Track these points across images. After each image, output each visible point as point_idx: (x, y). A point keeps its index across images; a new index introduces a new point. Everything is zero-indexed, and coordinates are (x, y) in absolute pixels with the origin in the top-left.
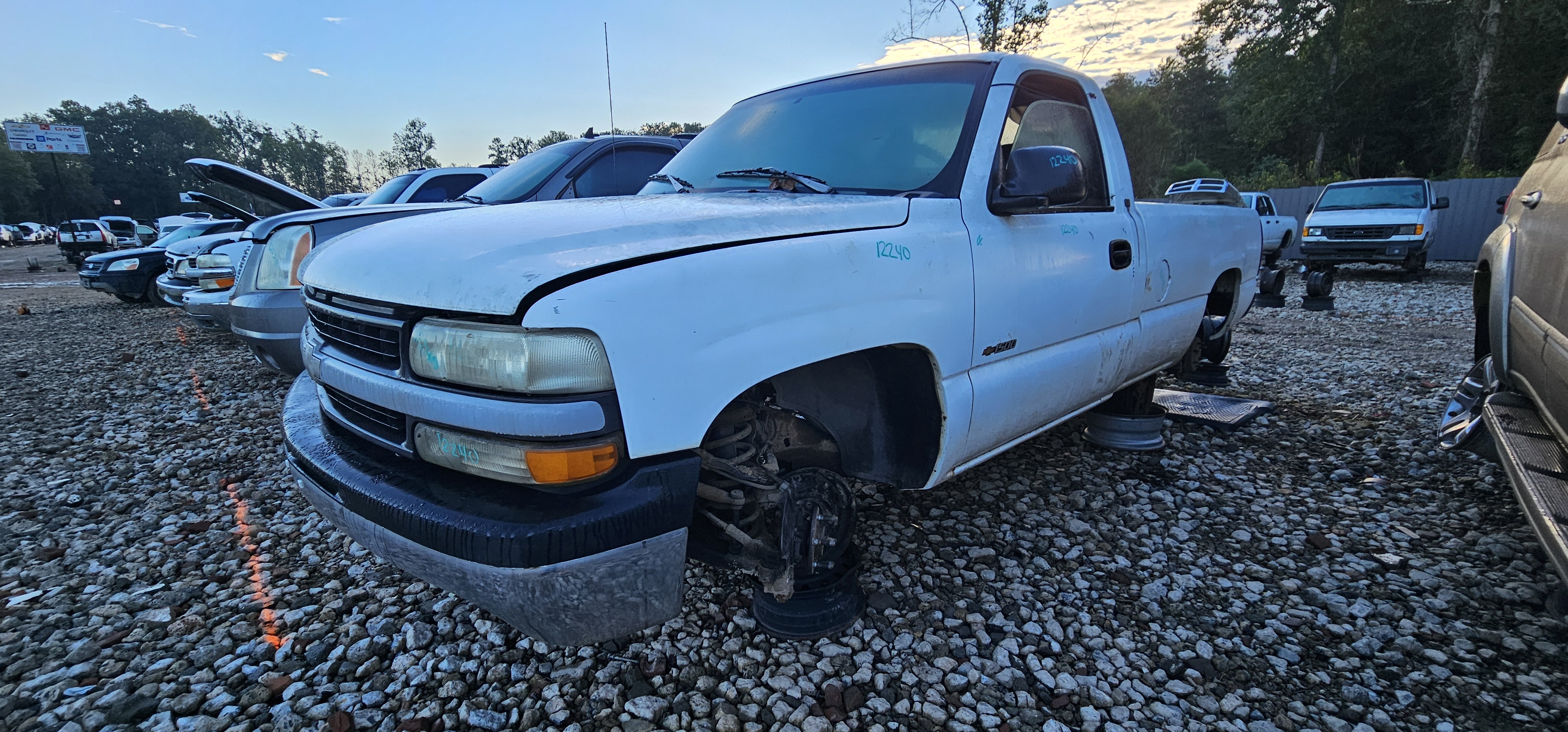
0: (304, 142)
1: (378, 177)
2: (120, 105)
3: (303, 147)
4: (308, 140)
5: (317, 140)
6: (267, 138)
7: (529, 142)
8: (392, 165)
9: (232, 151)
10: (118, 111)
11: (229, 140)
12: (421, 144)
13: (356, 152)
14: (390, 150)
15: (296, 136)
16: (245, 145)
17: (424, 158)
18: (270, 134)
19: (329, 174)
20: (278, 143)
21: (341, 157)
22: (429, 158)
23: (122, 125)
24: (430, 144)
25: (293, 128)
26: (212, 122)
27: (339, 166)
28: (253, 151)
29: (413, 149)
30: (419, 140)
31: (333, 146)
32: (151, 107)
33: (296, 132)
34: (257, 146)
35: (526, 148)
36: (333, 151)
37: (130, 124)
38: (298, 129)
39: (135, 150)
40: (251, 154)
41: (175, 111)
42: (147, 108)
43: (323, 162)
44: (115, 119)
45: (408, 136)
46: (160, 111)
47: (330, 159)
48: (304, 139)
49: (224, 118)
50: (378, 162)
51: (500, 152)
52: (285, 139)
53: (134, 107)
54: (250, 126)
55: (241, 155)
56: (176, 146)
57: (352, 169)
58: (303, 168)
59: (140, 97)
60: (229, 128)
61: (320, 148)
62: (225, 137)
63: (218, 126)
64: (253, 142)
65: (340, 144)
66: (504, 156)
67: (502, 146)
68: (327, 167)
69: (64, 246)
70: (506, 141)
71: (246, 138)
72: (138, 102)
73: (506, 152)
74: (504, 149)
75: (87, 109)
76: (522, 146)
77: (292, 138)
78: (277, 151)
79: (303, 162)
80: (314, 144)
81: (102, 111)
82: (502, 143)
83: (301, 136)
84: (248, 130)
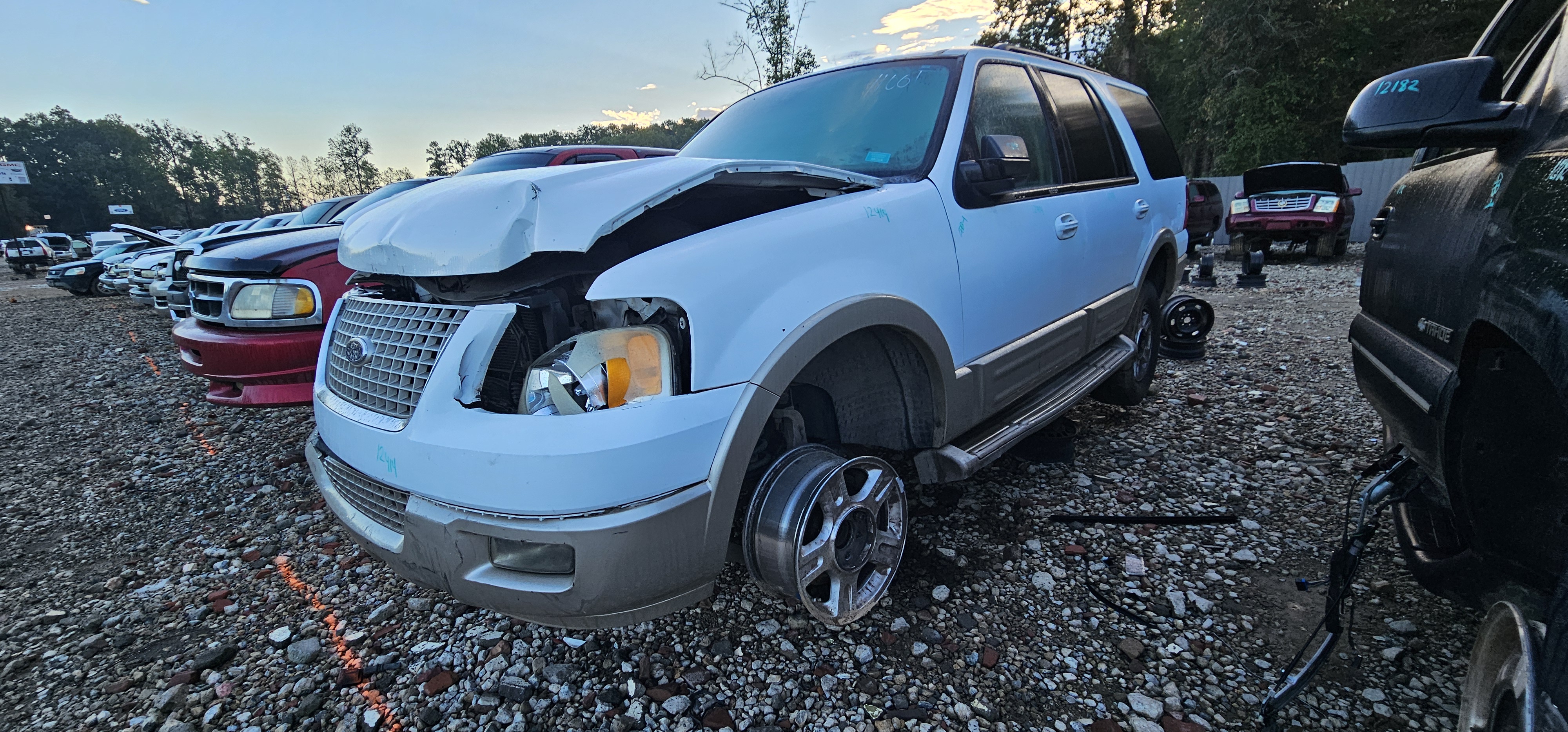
0: (237, 149)
1: (314, 183)
2: (42, 116)
3: (235, 154)
4: (241, 147)
5: (249, 147)
6: (197, 146)
7: (467, 145)
8: (328, 171)
9: (161, 160)
10: (40, 122)
11: (158, 148)
12: (357, 149)
13: (290, 158)
14: (325, 156)
15: (228, 144)
16: (175, 154)
17: (360, 163)
18: (201, 142)
19: (263, 181)
20: (209, 151)
21: (275, 164)
22: (365, 163)
23: (45, 136)
24: (367, 150)
25: (224, 135)
26: (139, 131)
27: (274, 173)
28: (183, 159)
29: (349, 154)
30: (355, 146)
31: (266, 154)
32: (75, 117)
33: (227, 140)
34: (188, 154)
35: (464, 150)
36: (266, 157)
37: (52, 134)
38: (229, 136)
39: (59, 161)
40: (181, 162)
41: (100, 121)
42: (70, 119)
43: (257, 169)
44: (36, 129)
45: (343, 141)
46: (85, 121)
47: (263, 165)
48: (236, 146)
49: (151, 126)
50: (314, 168)
51: (438, 156)
52: (216, 147)
53: (56, 118)
54: (179, 134)
55: (171, 163)
56: (102, 156)
57: (286, 176)
58: (236, 176)
59: (63, 107)
60: (157, 137)
61: (253, 155)
62: (153, 146)
63: (145, 135)
64: (183, 150)
65: (273, 151)
66: (442, 159)
67: (440, 150)
68: (260, 173)
69: (10, 260)
70: (443, 145)
71: (176, 146)
72: (60, 113)
73: (444, 155)
74: (442, 152)
75: (7, 121)
76: (460, 149)
77: (223, 146)
78: (209, 160)
79: (235, 169)
80: (246, 151)
81: (23, 124)
82: (440, 146)
83: (232, 144)
84: (177, 138)
